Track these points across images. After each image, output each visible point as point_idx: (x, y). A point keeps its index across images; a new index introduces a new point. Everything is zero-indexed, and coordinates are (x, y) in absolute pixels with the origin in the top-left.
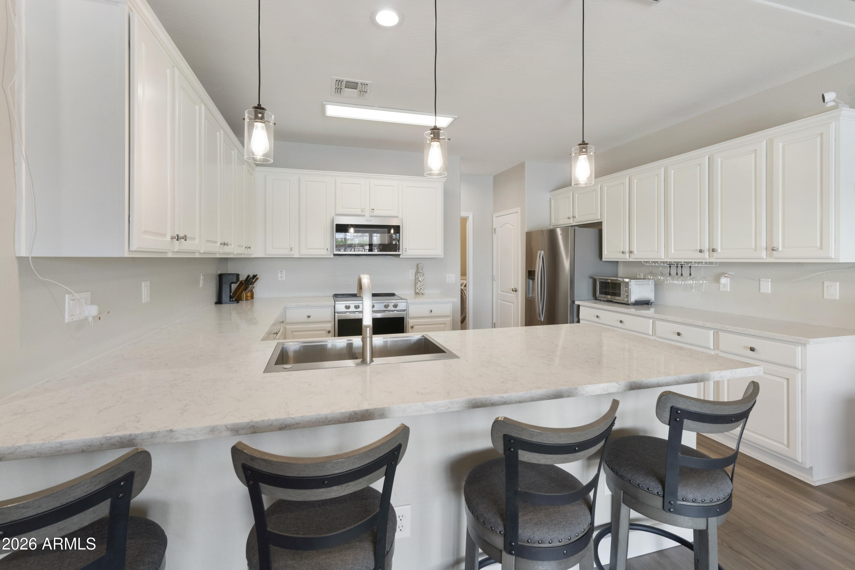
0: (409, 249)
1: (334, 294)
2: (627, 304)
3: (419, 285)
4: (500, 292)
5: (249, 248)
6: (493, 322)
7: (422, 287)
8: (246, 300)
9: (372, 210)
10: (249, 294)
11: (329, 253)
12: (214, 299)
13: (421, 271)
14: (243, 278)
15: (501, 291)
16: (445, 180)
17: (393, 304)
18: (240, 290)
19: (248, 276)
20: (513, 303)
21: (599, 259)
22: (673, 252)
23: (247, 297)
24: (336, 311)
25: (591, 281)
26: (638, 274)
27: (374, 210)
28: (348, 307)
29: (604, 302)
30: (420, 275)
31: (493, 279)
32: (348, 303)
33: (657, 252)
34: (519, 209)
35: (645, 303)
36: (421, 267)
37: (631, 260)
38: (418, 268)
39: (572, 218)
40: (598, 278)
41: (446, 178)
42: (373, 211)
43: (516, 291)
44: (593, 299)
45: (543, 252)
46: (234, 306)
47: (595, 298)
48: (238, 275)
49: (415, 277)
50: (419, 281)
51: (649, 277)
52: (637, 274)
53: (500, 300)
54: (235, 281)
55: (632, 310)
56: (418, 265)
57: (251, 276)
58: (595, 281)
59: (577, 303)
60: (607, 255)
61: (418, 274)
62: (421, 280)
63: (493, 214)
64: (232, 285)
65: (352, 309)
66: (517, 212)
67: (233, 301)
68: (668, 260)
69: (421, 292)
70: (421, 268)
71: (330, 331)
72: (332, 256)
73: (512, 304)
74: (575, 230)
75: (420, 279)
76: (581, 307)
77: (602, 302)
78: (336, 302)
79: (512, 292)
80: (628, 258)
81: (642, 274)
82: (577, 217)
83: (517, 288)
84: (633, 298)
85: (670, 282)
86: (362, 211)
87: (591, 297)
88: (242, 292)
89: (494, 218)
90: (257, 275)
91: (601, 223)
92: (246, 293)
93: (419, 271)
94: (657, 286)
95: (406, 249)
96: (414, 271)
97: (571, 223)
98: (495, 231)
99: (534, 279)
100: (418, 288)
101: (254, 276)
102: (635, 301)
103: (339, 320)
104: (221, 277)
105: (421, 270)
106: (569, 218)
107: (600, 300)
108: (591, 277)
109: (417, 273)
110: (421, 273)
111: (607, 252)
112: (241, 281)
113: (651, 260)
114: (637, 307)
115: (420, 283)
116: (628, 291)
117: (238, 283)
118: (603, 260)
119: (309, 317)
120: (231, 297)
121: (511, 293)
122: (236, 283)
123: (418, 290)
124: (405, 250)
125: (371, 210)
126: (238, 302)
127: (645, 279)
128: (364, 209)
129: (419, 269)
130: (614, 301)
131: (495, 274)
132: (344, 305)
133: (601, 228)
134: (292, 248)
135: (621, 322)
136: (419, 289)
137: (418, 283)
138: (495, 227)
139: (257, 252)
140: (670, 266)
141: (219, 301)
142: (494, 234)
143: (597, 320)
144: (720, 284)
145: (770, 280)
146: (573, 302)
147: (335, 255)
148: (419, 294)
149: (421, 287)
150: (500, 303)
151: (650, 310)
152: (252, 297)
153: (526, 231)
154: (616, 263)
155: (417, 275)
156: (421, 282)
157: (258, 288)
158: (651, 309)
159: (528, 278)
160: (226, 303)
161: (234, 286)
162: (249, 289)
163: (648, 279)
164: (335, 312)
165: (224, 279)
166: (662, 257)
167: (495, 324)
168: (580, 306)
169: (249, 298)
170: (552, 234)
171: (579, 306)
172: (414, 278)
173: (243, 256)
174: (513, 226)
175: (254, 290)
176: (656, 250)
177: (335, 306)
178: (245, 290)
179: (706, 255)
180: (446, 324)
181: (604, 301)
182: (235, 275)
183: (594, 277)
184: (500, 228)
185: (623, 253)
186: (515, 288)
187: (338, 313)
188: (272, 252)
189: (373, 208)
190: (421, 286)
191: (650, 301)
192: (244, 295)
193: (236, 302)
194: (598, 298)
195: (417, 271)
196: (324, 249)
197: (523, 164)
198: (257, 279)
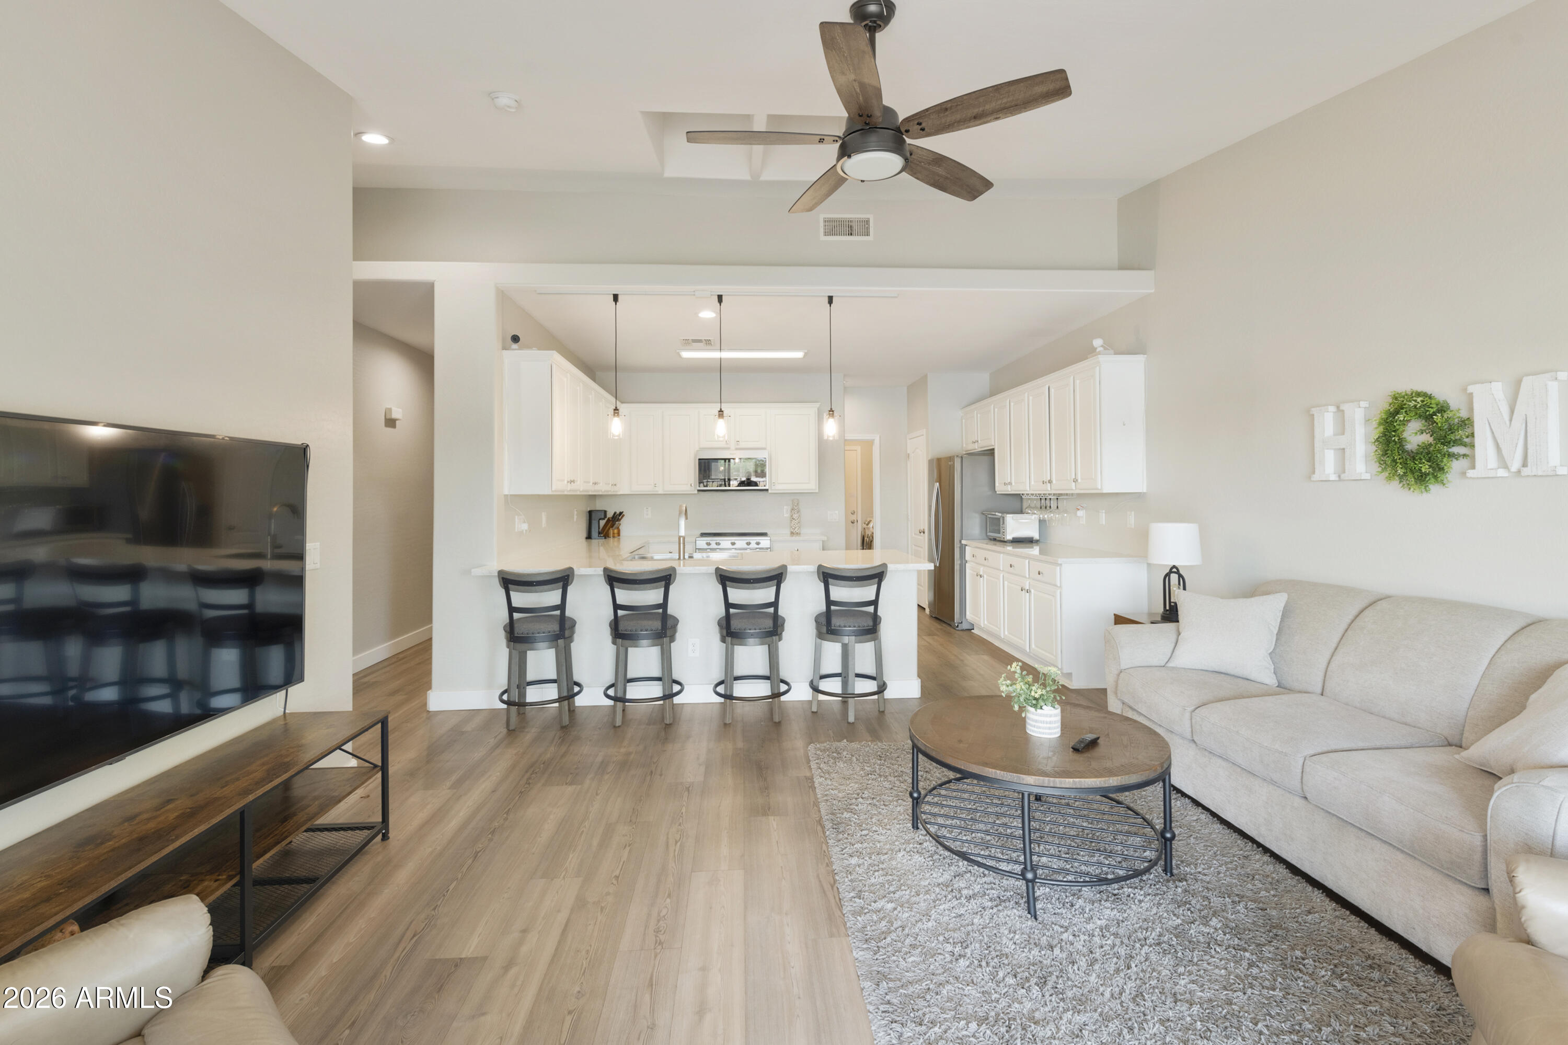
0: (779, 483)
1: (702, 533)
2: (1004, 542)
3: (795, 523)
4: (913, 535)
5: (615, 485)
8: (614, 537)
10: (616, 531)
11: (693, 488)
12: (585, 535)
14: (610, 515)
15: (915, 534)
16: (818, 406)
17: (756, 541)
18: (608, 526)
19: (615, 513)
21: (990, 491)
22: (1035, 483)
23: (614, 533)
27: (740, 443)
28: (709, 544)
30: (795, 512)
31: (908, 519)
32: (709, 540)
33: (1025, 483)
34: (924, 432)
35: (1028, 541)
36: (796, 502)
38: (792, 503)
39: (972, 443)
40: (988, 513)
42: (738, 443)
44: (981, 538)
45: (938, 485)
46: (602, 541)
47: (984, 536)
48: (605, 512)
49: (791, 514)
50: (795, 519)
53: (913, 545)
54: (603, 517)
55: (1009, 548)
56: (792, 500)
57: (618, 512)
59: (964, 542)
60: (996, 486)
62: (797, 518)
63: (907, 436)
64: (601, 521)
65: (713, 546)
66: (923, 435)
67: (601, 536)
68: (1036, 492)
69: (796, 532)
72: (696, 492)
74: (962, 458)
79: (921, 534)
80: (1010, 490)
82: (980, 442)
84: (1009, 537)
85: (1047, 516)
86: (728, 445)
87: (979, 535)
88: (609, 529)
89: (908, 441)
90: (623, 512)
91: (993, 450)
92: (613, 530)
93: (795, 507)
94: (1040, 521)
95: (774, 483)
96: (788, 508)
97: (973, 449)
98: (908, 456)
100: (793, 526)
101: (621, 513)
102: (1013, 538)
104: (590, 512)
105: (797, 506)
108: (981, 513)
109: (792, 510)
110: (798, 509)
111: (999, 484)
112: (609, 518)
113: (1023, 493)
114: (1015, 544)
115: (796, 521)
117: (606, 519)
118: (992, 491)
120: (599, 533)
121: (920, 536)
122: (604, 519)
123: (793, 529)
125: (736, 442)
126: (605, 538)
128: (729, 441)
129: (795, 505)
130: (998, 539)
131: (908, 511)
132: (705, 542)
133: (993, 456)
134: (656, 484)
136: (795, 527)
137: (794, 521)
138: (908, 452)
139: (624, 489)
140: (1038, 499)
141: (589, 537)
142: (908, 460)
145: (1104, 511)
146: (960, 542)
147: (699, 491)
148: (794, 533)
149: (797, 525)
150: (914, 549)
151: (1032, 548)
152: (619, 534)
153: (930, 458)
156: (798, 521)
157: (625, 526)
158: (1036, 547)
160: (595, 538)
161: (602, 523)
162: (615, 526)
164: (696, 549)
165: (593, 515)
168: (967, 546)
169: (616, 535)
170: (940, 462)
171: (964, 546)
172: (789, 516)
173: (610, 493)
174: (920, 451)
175: (620, 528)
176: (1024, 481)
177: (696, 543)
178: (612, 527)
182: (603, 511)
183: (985, 513)
184: (911, 453)
185: (1005, 484)
186: (924, 529)
188: (637, 489)
189: (739, 441)
191: (1033, 538)
192: (611, 531)
195: (793, 507)
196: (687, 484)
197: (926, 376)
198: (623, 516)
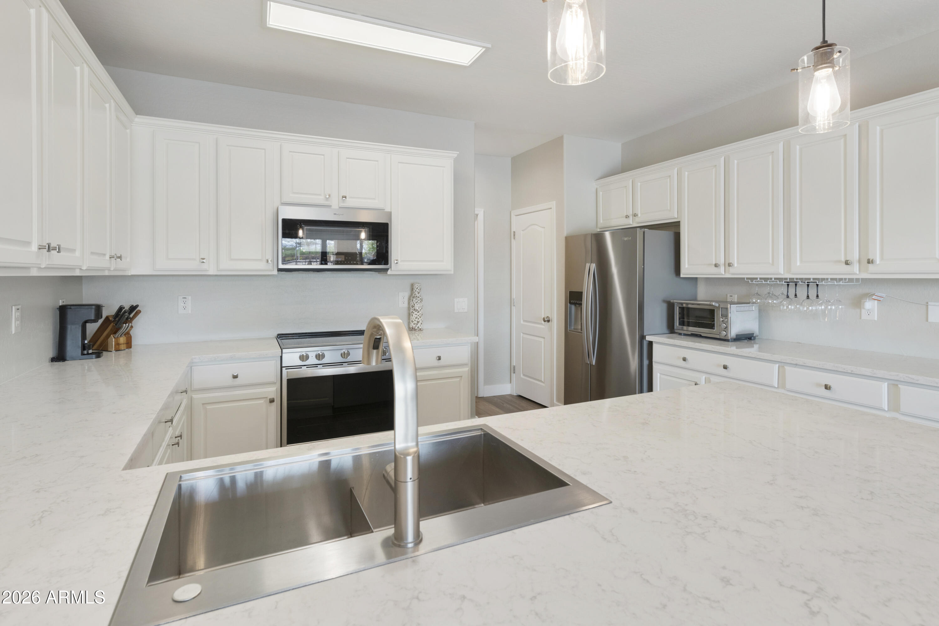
0: (402, 261)
1: (278, 335)
2: (725, 340)
3: (416, 316)
4: (522, 322)
5: (120, 257)
6: (512, 364)
7: (420, 319)
8: (117, 350)
9: (343, 197)
10: (122, 340)
11: (270, 266)
12: (49, 353)
13: (418, 295)
14: (109, 311)
15: (524, 321)
16: (456, 155)
18: (105, 333)
19: (121, 308)
20: (544, 338)
21: (674, 275)
22: (798, 264)
23: (118, 344)
24: (283, 365)
25: (665, 306)
26: (729, 295)
27: (346, 197)
28: (304, 358)
29: (685, 337)
30: (416, 300)
31: (511, 303)
32: (303, 351)
33: (773, 264)
34: (553, 204)
35: (747, 338)
36: (418, 288)
37: (728, 276)
38: (412, 289)
39: (631, 217)
40: (677, 303)
41: (458, 153)
42: (344, 199)
43: (549, 321)
44: (667, 332)
45: (593, 266)
46: (91, 363)
47: (671, 329)
48: (98, 308)
49: (409, 303)
50: (415, 310)
51: (754, 301)
52: (727, 295)
53: (523, 333)
54: (93, 318)
55: (732, 348)
56: (412, 286)
57: (127, 308)
58: (670, 306)
59: (648, 338)
60: (687, 270)
61: (414, 299)
62: (418, 309)
63: (512, 212)
64: (88, 325)
65: (312, 360)
66: (551, 208)
67: (88, 354)
68: (788, 276)
69: (418, 327)
70: (417, 290)
71: (274, 399)
72: (275, 272)
73: (542, 340)
74: (644, 233)
75: (417, 307)
76: (655, 346)
77: (682, 337)
78: (284, 351)
79: (543, 322)
80: (723, 273)
81: (736, 295)
82: (639, 215)
83: (550, 316)
84: (734, 331)
85: (787, 307)
86: (327, 199)
87: (664, 328)
88: (108, 336)
89: (514, 218)
90: (137, 306)
91: (677, 225)
92: (117, 339)
93: (415, 294)
94: (763, 312)
95: (397, 260)
96: (407, 294)
97: (631, 224)
98: (514, 235)
99: (581, 304)
100: (414, 320)
101: (133, 308)
102: (737, 335)
103: (289, 381)
104: (63, 311)
105: (419, 293)
106: (627, 217)
107: (680, 334)
108: (664, 301)
109: (412, 298)
110: (418, 297)
111: (689, 265)
112: (107, 318)
113: (759, 276)
114: (738, 343)
115: (416, 313)
116: (728, 321)
117: (100, 321)
118: (682, 276)
119: (235, 377)
120: (84, 347)
121: (541, 324)
122: (95, 321)
123: (414, 324)
124: (396, 262)
125: (341, 197)
126: (98, 355)
127: (749, 303)
128: (329, 196)
129: (416, 291)
130: (703, 335)
131: (514, 296)
132: (298, 355)
133: (678, 231)
134: (204, 259)
135: (725, 367)
136: (416, 322)
137: (414, 313)
138: (514, 230)
139: (138, 266)
140: (788, 285)
141: (60, 357)
142: (512, 239)
143: (683, 364)
144: (863, 311)
146: (642, 337)
147: (280, 270)
148: (415, 330)
149: (418, 319)
150: (523, 337)
151: (753, 347)
152: (129, 345)
153: (565, 234)
154: (694, 280)
155: (412, 300)
156: (418, 312)
157: (142, 329)
158: (755, 345)
159: (570, 303)
160: (73, 359)
161: (92, 328)
162: (122, 331)
163: (753, 303)
164: (282, 367)
165: (70, 315)
166: (782, 271)
167: (514, 367)
168: (653, 343)
169: (122, 347)
170: (598, 238)
171: (650, 344)
172: (406, 305)
173: (107, 273)
174: (544, 228)
175: (131, 333)
176: (771, 261)
177: (281, 357)
178: (115, 333)
179: (855, 268)
180: (461, 376)
181: (685, 335)
182: (94, 307)
183: (672, 301)
184: (522, 232)
185: (716, 265)
186: (547, 317)
187: (288, 367)
188: (167, 265)
189: (345, 195)
190: (418, 317)
191: (753, 334)
192: (112, 341)
193: (94, 356)
194: (676, 331)
195: (412, 294)
196: (260, 260)
197: (561, 138)
198: (139, 312)
